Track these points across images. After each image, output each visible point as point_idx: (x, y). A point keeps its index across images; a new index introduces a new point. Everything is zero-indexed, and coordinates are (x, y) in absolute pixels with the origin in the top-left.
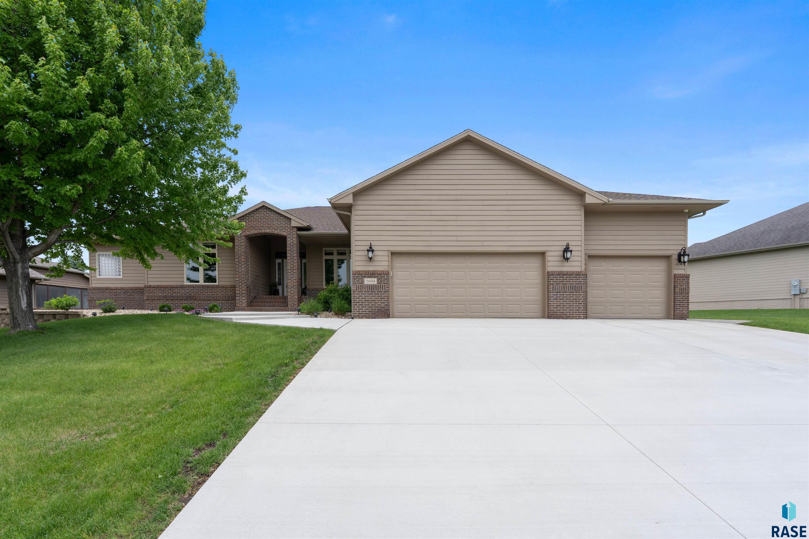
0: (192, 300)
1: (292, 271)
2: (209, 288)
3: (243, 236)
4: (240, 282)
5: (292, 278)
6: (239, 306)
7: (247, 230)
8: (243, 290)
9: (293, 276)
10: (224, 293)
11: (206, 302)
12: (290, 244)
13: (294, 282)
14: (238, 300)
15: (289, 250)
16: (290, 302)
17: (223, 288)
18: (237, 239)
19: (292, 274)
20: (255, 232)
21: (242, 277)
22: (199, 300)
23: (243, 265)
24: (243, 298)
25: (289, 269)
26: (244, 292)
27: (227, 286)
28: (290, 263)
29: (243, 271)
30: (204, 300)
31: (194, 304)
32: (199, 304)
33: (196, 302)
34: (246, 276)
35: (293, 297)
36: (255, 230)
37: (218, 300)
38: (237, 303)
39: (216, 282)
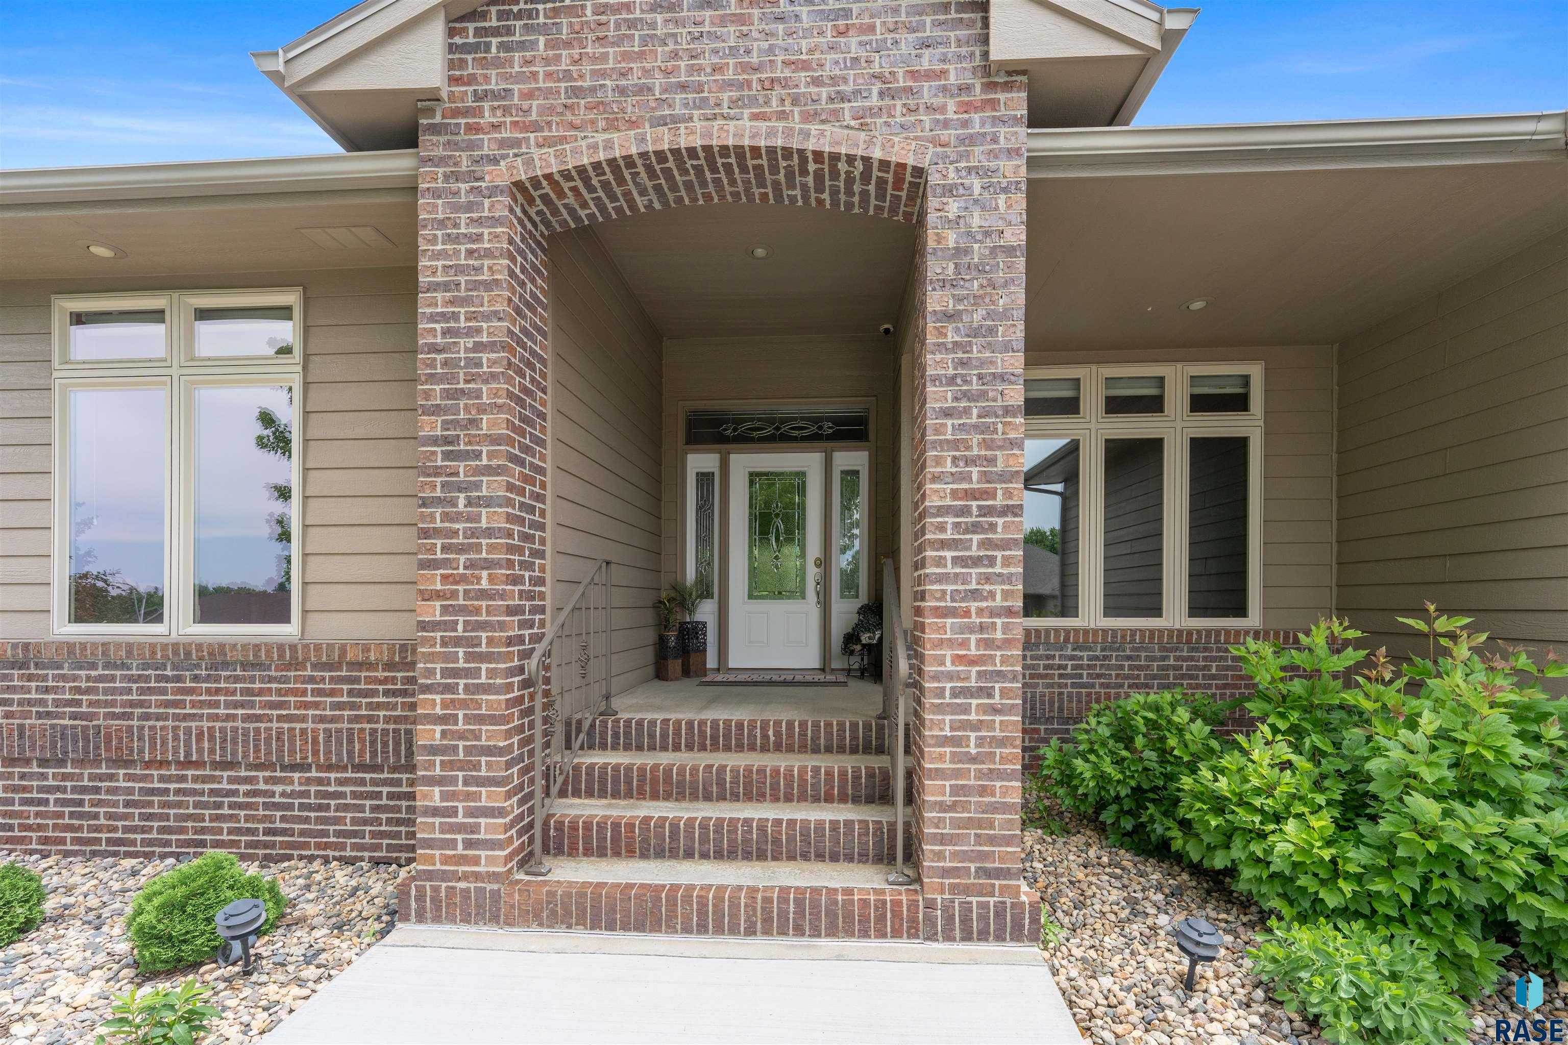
0: (97, 762)
1: (975, 528)
2: (226, 665)
3: (493, 191)
4: (457, 642)
5: (975, 594)
6: (444, 876)
7: (535, 127)
8: (481, 720)
9: (988, 579)
10: (340, 706)
11: (204, 779)
12: (959, 251)
13: (988, 644)
14: (435, 812)
15: (950, 317)
16: (942, 840)
17: (329, 666)
18: (442, 224)
19: (977, 561)
20: (608, 145)
21: (483, 594)
22: (148, 765)
23: (489, 470)
24: (487, 797)
25: (942, 511)
26: (491, 735)
27: (366, 649)
28: (955, 444)
29: (489, 532)
30: (188, 764)
31: (110, 791)
32: (152, 792)
33: (129, 778)
34: (516, 580)
35: (983, 791)
36: (612, 126)
37: (293, 767)
38: (429, 844)
39: (285, 618)
